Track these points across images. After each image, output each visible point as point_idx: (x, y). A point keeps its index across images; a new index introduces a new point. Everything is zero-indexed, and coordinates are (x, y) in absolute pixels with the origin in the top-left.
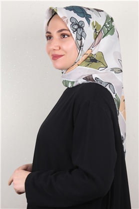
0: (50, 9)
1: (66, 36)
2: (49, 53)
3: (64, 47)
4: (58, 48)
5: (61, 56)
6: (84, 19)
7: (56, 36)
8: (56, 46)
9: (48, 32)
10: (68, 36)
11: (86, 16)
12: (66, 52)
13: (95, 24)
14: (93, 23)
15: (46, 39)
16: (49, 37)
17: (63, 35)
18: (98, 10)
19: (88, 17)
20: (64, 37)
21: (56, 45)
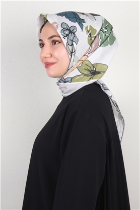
0: (41, 15)
1: (57, 43)
2: (42, 61)
3: (56, 54)
4: (50, 56)
5: (53, 64)
6: (76, 24)
7: (47, 43)
8: (47, 54)
9: (40, 40)
10: (59, 42)
11: (78, 20)
12: (57, 59)
13: (89, 29)
14: (87, 27)
15: (39, 47)
16: (42, 45)
17: (54, 42)
18: (93, 15)
19: (81, 22)
20: (55, 44)
21: (47, 52)
